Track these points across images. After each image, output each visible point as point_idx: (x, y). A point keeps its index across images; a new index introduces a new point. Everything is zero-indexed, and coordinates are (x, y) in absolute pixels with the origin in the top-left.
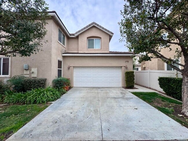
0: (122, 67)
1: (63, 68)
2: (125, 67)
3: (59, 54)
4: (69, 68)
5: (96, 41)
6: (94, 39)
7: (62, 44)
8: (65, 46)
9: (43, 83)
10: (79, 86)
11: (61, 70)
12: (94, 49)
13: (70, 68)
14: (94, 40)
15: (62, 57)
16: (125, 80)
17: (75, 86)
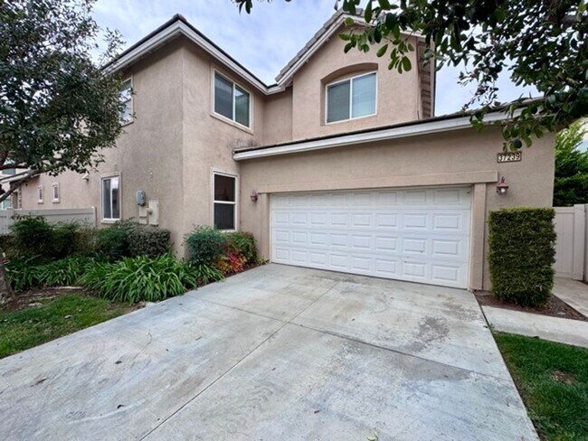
0: (473, 185)
1: (240, 201)
2: (493, 189)
3: (220, 156)
4: (255, 199)
5: (357, 84)
6: (351, 79)
7: (233, 122)
8: (250, 129)
9: (155, 243)
10: (287, 262)
11: (233, 206)
12: (351, 119)
13: (259, 197)
14: (349, 82)
15: (234, 164)
16: (487, 255)
17: (274, 258)
